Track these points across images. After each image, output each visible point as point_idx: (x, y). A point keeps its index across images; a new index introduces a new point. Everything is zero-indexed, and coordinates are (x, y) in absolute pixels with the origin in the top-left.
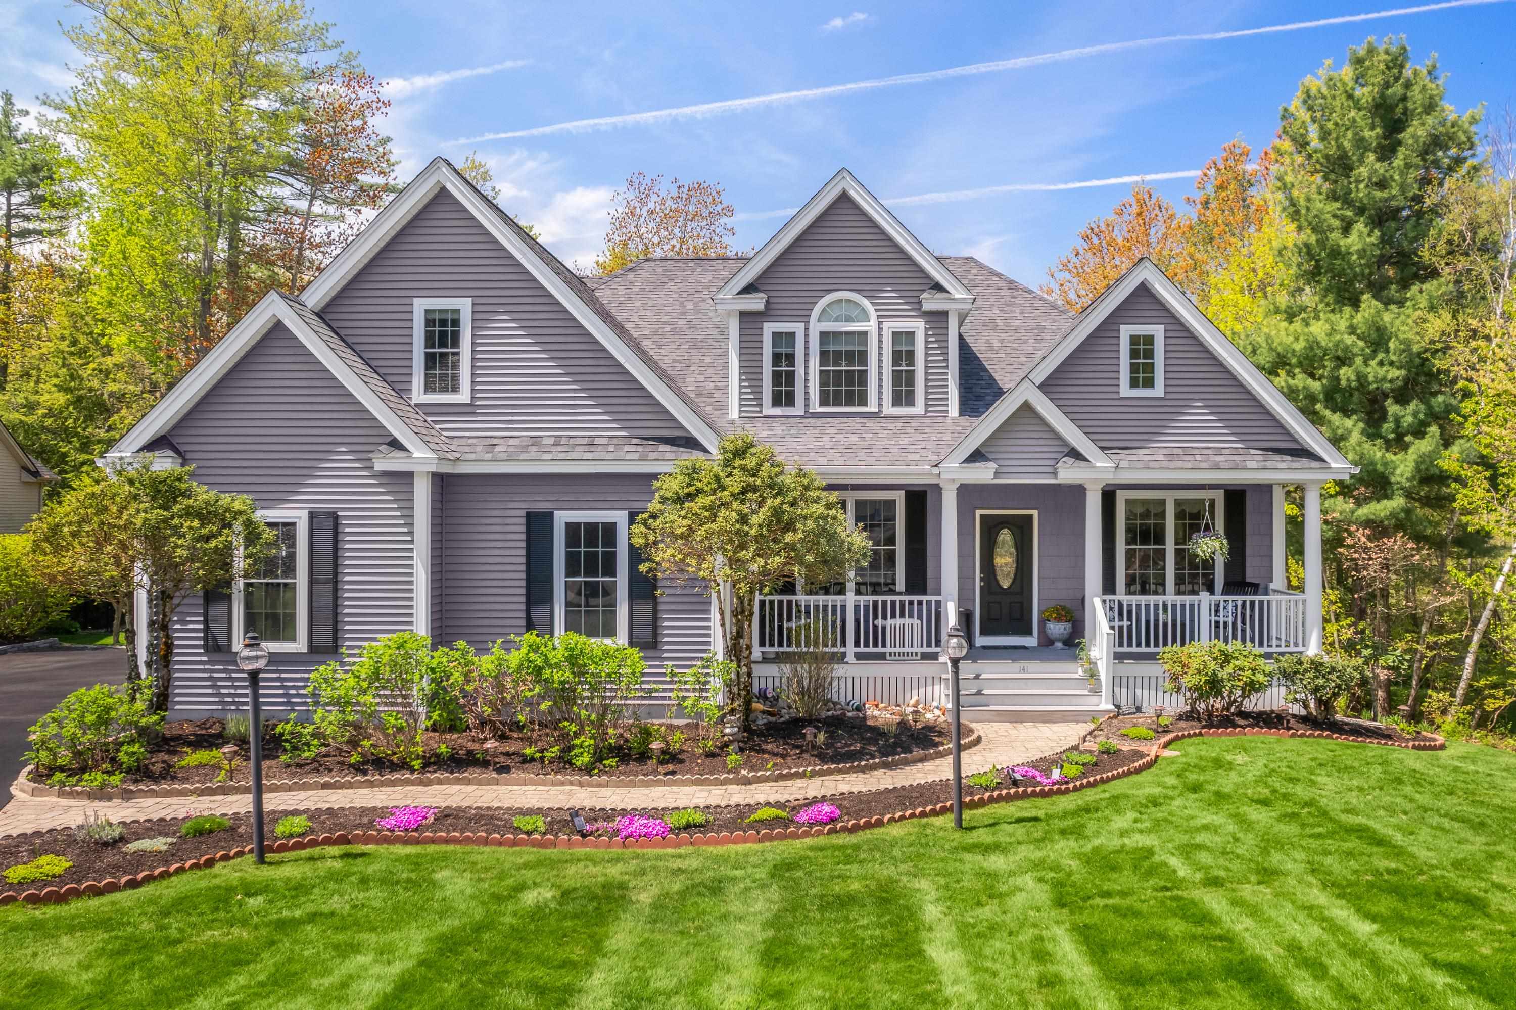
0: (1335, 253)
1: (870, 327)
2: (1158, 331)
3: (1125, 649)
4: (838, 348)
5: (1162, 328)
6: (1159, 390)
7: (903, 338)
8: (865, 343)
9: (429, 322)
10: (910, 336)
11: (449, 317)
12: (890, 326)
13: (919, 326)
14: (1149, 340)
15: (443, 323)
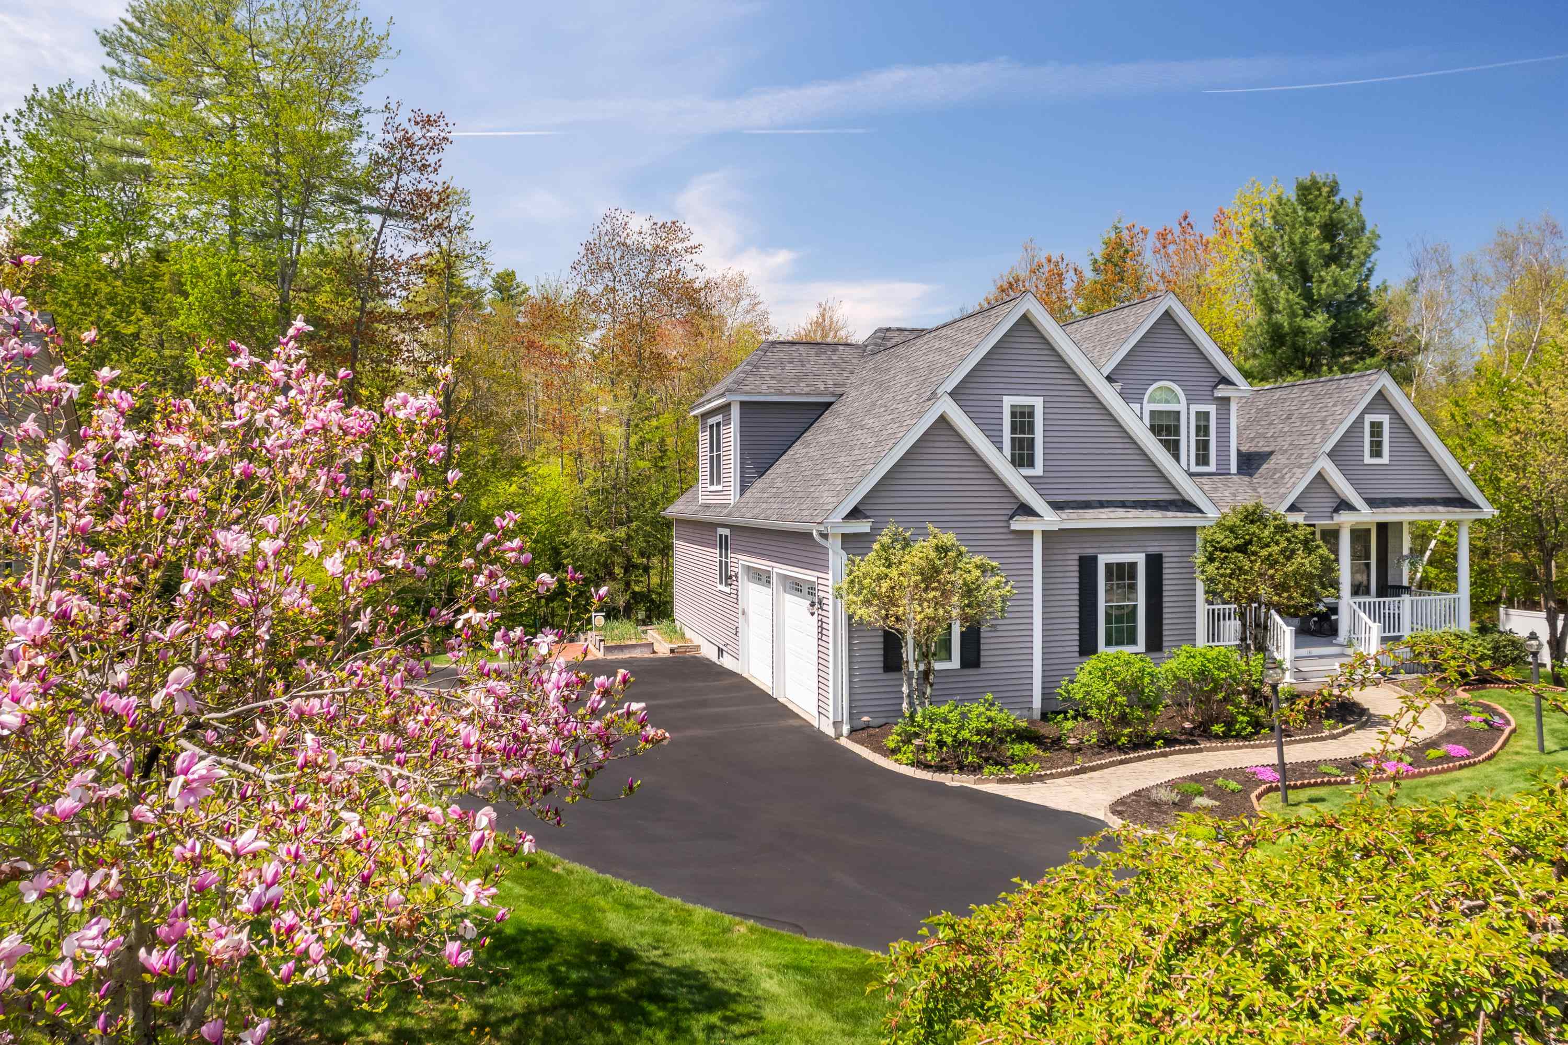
0: (1299, 332)
1: (1181, 407)
2: (1385, 419)
3: (1387, 634)
4: (1160, 423)
5: (1387, 417)
6: (1385, 459)
7: (1203, 417)
8: (1178, 420)
9: (1013, 415)
10: (1207, 415)
11: (1027, 410)
12: (1195, 408)
13: (1212, 409)
14: (1380, 424)
15: (1022, 414)
